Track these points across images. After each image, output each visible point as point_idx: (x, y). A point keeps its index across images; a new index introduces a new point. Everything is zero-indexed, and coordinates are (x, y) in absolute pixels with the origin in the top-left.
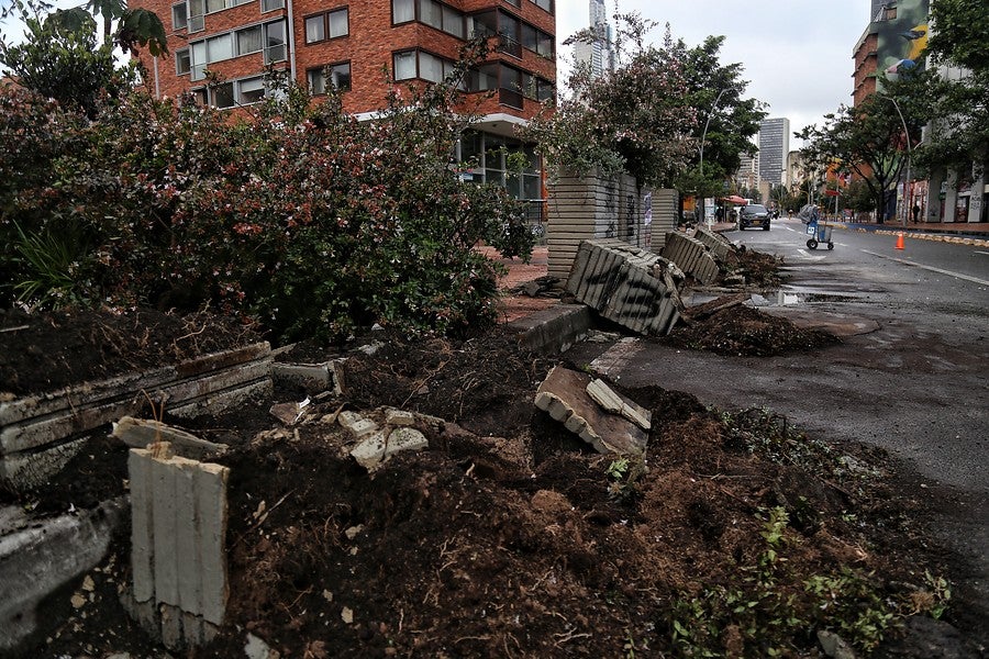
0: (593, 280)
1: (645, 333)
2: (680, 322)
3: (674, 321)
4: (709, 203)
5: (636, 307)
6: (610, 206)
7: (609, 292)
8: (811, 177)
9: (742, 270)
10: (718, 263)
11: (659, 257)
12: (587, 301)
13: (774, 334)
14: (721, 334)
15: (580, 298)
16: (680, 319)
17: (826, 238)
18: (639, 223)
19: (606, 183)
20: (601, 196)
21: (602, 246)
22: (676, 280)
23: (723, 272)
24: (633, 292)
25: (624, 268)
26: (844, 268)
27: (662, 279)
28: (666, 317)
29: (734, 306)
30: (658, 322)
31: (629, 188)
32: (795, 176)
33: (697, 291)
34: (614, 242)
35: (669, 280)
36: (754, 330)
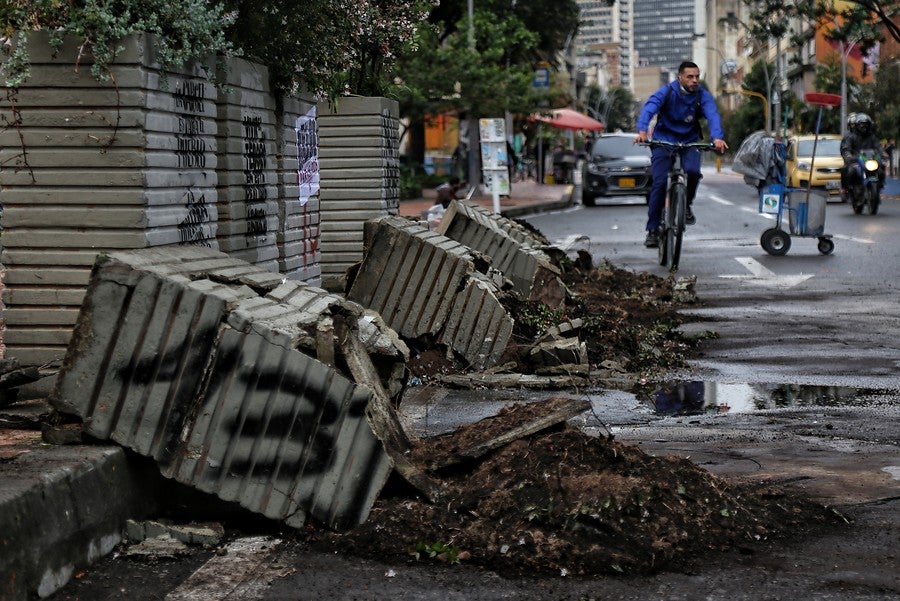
0: (138, 373)
1: (297, 522)
2: (397, 487)
3: (378, 482)
4: (493, 132)
5: (267, 448)
6: (189, 152)
7: (184, 407)
8: (772, 52)
9: (577, 322)
10: (512, 304)
11: (333, 299)
12: (122, 434)
13: (656, 508)
14: (509, 513)
15: (99, 425)
16: (395, 477)
17: (812, 224)
18: (281, 197)
19: (176, 84)
20: (162, 122)
21: (162, 271)
22: (383, 362)
23: (525, 332)
24: (258, 401)
25: (228, 335)
26: (861, 307)
27: (341, 364)
28: (354, 474)
29: (543, 432)
30: (331, 489)
31: (247, 98)
32: (731, 50)
33: (453, 386)
34: (199, 258)
35: (360, 364)
36: (602, 498)
